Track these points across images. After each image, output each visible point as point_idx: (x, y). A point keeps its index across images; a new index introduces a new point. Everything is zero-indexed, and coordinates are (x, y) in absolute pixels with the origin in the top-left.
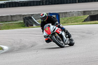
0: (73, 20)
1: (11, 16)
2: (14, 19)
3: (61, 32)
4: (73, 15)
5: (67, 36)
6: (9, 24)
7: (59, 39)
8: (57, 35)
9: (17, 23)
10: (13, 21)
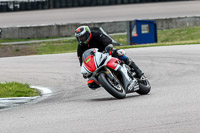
0: (184, 35)
1: (58, 26)
2: (64, 32)
3: (119, 66)
4: (183, 24)
5: (134, 74)
6: (53, 42)
7: (113, 81)
8: (109, 72)
9: (69, 41)
10: (62, 37)
